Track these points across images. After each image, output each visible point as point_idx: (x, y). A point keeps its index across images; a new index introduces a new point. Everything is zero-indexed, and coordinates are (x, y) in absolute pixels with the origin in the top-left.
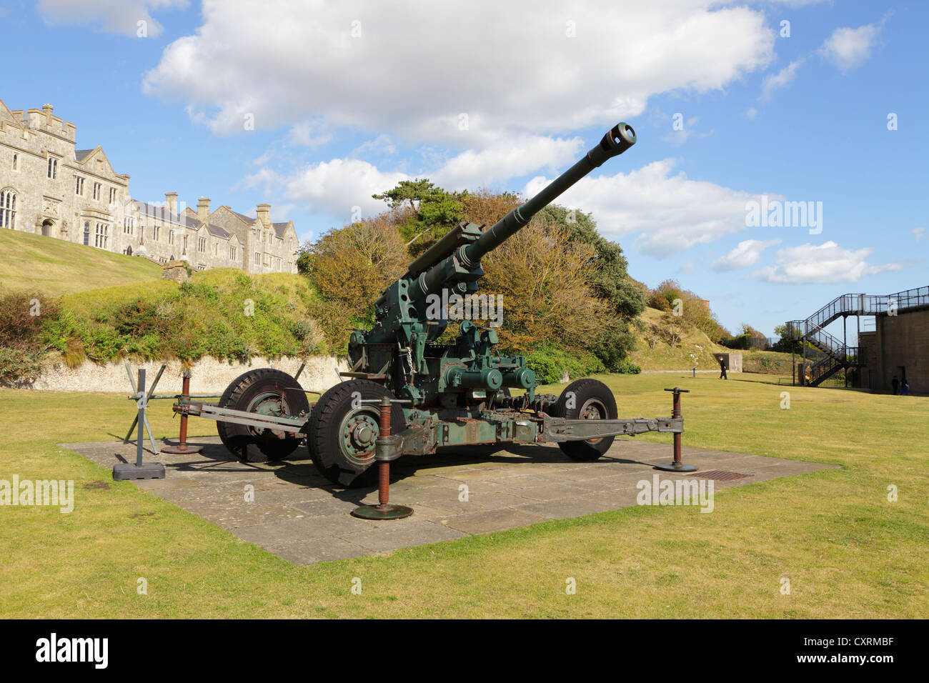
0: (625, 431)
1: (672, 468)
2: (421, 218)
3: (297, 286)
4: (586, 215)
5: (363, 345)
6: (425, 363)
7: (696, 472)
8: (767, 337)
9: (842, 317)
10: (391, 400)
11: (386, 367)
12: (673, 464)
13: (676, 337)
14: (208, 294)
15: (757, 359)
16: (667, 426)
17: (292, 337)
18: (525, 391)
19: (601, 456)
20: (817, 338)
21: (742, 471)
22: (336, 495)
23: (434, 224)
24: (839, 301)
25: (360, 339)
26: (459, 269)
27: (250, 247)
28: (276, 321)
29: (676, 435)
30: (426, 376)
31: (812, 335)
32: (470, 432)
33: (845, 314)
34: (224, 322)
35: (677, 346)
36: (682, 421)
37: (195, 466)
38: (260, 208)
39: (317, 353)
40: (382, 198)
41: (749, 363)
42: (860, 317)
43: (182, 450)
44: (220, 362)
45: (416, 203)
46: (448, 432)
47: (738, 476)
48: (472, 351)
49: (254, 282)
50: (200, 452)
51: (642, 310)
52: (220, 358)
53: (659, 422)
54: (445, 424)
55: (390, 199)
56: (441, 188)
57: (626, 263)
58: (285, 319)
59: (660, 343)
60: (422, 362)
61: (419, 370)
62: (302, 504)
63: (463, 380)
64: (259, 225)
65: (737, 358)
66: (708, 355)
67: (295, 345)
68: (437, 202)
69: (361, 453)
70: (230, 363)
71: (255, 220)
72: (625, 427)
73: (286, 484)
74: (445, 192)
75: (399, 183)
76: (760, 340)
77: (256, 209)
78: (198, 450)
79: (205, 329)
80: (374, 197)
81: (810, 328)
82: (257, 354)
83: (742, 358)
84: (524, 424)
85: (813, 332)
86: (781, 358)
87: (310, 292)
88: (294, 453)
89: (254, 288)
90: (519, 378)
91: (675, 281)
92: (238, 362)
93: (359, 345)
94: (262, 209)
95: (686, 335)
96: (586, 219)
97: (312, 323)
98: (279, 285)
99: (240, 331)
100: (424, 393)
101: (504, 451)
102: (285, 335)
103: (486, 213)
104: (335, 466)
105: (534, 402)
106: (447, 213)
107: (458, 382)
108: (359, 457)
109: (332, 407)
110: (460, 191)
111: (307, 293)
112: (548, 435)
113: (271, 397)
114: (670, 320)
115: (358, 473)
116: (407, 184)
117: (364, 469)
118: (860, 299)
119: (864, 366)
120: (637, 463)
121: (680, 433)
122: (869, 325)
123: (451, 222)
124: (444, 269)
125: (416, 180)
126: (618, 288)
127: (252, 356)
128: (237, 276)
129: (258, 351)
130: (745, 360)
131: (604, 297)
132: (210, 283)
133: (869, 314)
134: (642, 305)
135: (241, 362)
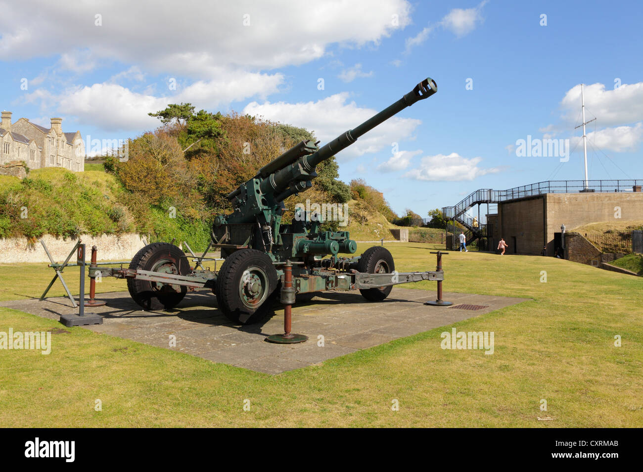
0: (408, 281)
1: (436, 303)
2: (190, 132)
3: (107, 181)
4: (310, 132)
5: (225, 225)
6: (280, 237)
7: (452, 306)
8: (422, 218)
9: (477, 204)
10: (292, 262)
11: (248, 240)
12: (437, 301)
13: (364, 218)
14: (44, 188)
15: (418, 233)
16: (434, 276)
17: (109, 220)
18: (331, 256)
19: (385, 298)
20: (462, 219)
21: (480, 304)
22: (239, 329)
23: (203, 137)
24: (475, 194)
25: (223, 221)
26: (303, 173)
27: (46, 151)
28: (97, 207)
29: (439, 282)
30: (281, 246)
31: (459, 216)
32: (311, 285)
33: (479, 203)
34: (58, 208)
35: (365, 225)
36: (443, 273)
37: (114, 314)
38: (53, 121)
39: (128, 231)
40: (156, 115)
41: (413, 235)
42: (489, 204)
43: (91, 304)
44: (57, 239)
45: (182, 120)
46: (300, 283)
47: (479, 307)
48: (305, 228)
49: (77, 178)
50: (106, 305)
51: (349, 200)
52: (57, 236)
53: (429, 274)
54: (296, 278)
55: (162, 117)
56: (205, 110)
57: (338, 167)
58: (103, 206)
59: (354, 222)
60: (278, 236)
61: (276, 242)
62: (222, 336)
63: (310, 248)
64: (53, 134)
65: (405, 232)
66: (386, 231)
67: (113, 226)
68: (202, 120)
69: (251, 300)
70: (64, 239)
71: (50, 130)
72: (408, 277)
73: (197, 324)
74: (208, 113)
75: (168, 105)
76: (418, 220)
77: (50, 121)
78: (105, 303)
79: (44, 213)
80: (150, 114)
81: (457, 211)
82: (84, 233)
83: (408, 232)
84: (342, 277)
85: (460, 214)
86: (434, 232)
87: (116, 186)
88: (182, 302)
89: (78, 183)
90: (348, 246)
91: (363, 179)
92: (70, 238)
93: (222, 225)
94: (55, 121)
95: (372, 217)
96: (310, 135)
97: (124, 209)
98: (95, 181)
99: (72, 214)
100: (279, 258)
101: (316, 297)
102: (104, 218)
103: (238, 131)
104: (237, 310)
105: (338, 263)
106: (213, 129)
107: (306, 250)
108: (250, 302)
109: (235, 268)
110: (215, 113)
111: (114, 187)
112: (358, 284)
113: (167, 263)
114: (361, 206)
115: (251, 314)
116: (175, 106)
117: (254, 311)
118: (489, 193)
119: (492, 236)
120: (409, 301)
121: (441, 281)
122: (494, 209)
123: (215, 135)
124: (291, 171)
125: (182, 104)
126: (333, 184)
127: (81, 233)
128: (64, 173)
129: (86, 231)
130: (410, 233)
131: (325, 191)
132: (44, 178)
133: (494, 202)
134: (349, 196)
135: (72, 239)
